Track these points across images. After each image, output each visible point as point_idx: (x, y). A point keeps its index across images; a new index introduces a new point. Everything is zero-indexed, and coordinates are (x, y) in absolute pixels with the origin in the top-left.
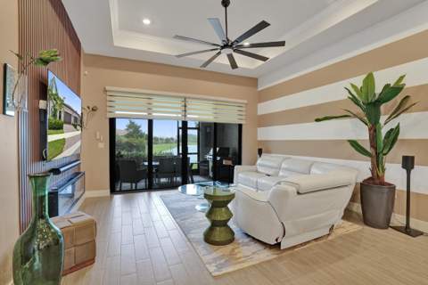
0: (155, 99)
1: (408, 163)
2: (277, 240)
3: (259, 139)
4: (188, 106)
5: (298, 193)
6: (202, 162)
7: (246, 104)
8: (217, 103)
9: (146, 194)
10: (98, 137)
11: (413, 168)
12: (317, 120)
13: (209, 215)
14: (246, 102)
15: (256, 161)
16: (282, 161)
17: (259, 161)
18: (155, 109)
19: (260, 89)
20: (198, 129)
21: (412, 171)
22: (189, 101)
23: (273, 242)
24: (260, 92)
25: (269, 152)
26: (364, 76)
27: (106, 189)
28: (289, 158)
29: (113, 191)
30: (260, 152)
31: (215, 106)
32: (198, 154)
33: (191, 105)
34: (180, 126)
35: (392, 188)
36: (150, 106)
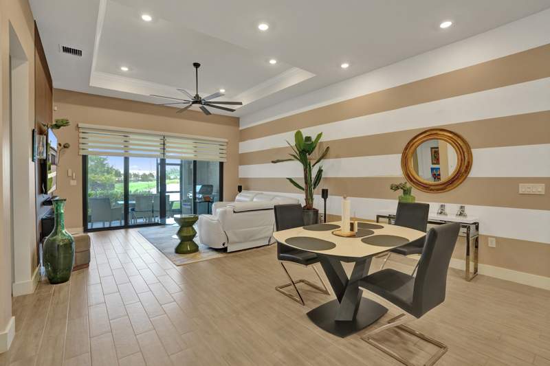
0: (132, 136)
1: (325, 194)
2: (224, 245)
3: (240, 177)
4: (167, 145)
5: (234, 212)
6: (185, 201)
7: (227, 143)
8: (196, 141)
9: (123, 231)
10: (70, 174)
11: (327, 197)
12: (273, 162)
13: (179, 233)
14: (226, 140)
15: (235, 198)
16: (255, 196)
17: (237, 198)
18: (131, 147)
19: (240, 128)
20: (181, 165)
21: (327, 200)
22: (168, 140)
23: (222, 247)
24: (241, 131)
25: (247, 189)
26: (295, 132)
27: (79, 227)
28: (262, 194)
29: (86, 230)
30: (240, 189)
31: (195, 145)
32: (181, 192)
33: (170, 143)
34: (159, 162)
35: (316, 212)
36: (126, 144)
